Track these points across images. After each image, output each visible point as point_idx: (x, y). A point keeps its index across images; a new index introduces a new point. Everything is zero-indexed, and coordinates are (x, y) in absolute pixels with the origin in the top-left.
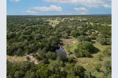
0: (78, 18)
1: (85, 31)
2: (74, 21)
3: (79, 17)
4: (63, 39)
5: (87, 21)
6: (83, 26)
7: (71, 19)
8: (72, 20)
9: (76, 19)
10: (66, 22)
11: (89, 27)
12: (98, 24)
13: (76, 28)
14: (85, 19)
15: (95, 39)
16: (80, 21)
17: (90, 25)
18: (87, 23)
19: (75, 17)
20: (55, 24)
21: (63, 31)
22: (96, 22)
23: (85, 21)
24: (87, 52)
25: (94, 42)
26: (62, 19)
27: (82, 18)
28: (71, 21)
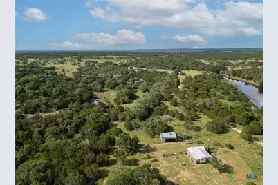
0: (113, 59)
1: (126, 80)
2: (106, 64)
3: (114, 57)
4: (95, 93)
5: (129, 65)
6: (122, 73)
7: (99, 61)
8: (102, 62)
9: (110, 61)
10: (91, 66)
11: (131, 75)
12: (145, 69)
13: (112, 77)
14: (125, 61)
15: (137, 88)
16: (116, 65)
17: (134, 71)
18: (129, 68)
19: (108, 57)
20: (68, 71)
21: (93, 81)
22: (143, 65)
23: (125, 65)
24: (126, 98)
25: (136, 92)
26: (80, 61)
27: (121, 58)
28: (101, 66)
